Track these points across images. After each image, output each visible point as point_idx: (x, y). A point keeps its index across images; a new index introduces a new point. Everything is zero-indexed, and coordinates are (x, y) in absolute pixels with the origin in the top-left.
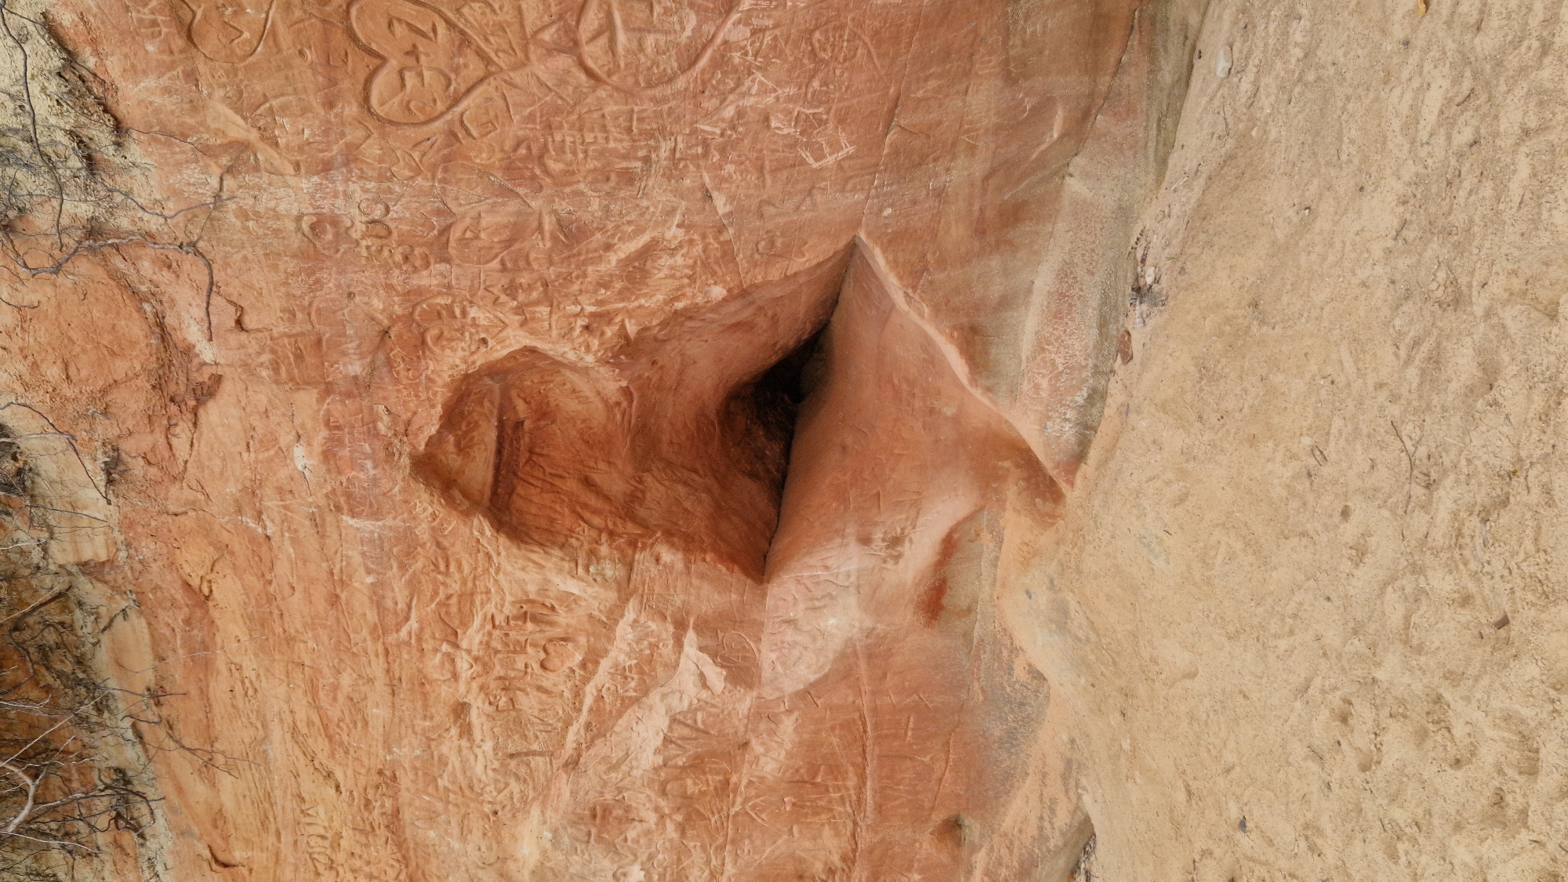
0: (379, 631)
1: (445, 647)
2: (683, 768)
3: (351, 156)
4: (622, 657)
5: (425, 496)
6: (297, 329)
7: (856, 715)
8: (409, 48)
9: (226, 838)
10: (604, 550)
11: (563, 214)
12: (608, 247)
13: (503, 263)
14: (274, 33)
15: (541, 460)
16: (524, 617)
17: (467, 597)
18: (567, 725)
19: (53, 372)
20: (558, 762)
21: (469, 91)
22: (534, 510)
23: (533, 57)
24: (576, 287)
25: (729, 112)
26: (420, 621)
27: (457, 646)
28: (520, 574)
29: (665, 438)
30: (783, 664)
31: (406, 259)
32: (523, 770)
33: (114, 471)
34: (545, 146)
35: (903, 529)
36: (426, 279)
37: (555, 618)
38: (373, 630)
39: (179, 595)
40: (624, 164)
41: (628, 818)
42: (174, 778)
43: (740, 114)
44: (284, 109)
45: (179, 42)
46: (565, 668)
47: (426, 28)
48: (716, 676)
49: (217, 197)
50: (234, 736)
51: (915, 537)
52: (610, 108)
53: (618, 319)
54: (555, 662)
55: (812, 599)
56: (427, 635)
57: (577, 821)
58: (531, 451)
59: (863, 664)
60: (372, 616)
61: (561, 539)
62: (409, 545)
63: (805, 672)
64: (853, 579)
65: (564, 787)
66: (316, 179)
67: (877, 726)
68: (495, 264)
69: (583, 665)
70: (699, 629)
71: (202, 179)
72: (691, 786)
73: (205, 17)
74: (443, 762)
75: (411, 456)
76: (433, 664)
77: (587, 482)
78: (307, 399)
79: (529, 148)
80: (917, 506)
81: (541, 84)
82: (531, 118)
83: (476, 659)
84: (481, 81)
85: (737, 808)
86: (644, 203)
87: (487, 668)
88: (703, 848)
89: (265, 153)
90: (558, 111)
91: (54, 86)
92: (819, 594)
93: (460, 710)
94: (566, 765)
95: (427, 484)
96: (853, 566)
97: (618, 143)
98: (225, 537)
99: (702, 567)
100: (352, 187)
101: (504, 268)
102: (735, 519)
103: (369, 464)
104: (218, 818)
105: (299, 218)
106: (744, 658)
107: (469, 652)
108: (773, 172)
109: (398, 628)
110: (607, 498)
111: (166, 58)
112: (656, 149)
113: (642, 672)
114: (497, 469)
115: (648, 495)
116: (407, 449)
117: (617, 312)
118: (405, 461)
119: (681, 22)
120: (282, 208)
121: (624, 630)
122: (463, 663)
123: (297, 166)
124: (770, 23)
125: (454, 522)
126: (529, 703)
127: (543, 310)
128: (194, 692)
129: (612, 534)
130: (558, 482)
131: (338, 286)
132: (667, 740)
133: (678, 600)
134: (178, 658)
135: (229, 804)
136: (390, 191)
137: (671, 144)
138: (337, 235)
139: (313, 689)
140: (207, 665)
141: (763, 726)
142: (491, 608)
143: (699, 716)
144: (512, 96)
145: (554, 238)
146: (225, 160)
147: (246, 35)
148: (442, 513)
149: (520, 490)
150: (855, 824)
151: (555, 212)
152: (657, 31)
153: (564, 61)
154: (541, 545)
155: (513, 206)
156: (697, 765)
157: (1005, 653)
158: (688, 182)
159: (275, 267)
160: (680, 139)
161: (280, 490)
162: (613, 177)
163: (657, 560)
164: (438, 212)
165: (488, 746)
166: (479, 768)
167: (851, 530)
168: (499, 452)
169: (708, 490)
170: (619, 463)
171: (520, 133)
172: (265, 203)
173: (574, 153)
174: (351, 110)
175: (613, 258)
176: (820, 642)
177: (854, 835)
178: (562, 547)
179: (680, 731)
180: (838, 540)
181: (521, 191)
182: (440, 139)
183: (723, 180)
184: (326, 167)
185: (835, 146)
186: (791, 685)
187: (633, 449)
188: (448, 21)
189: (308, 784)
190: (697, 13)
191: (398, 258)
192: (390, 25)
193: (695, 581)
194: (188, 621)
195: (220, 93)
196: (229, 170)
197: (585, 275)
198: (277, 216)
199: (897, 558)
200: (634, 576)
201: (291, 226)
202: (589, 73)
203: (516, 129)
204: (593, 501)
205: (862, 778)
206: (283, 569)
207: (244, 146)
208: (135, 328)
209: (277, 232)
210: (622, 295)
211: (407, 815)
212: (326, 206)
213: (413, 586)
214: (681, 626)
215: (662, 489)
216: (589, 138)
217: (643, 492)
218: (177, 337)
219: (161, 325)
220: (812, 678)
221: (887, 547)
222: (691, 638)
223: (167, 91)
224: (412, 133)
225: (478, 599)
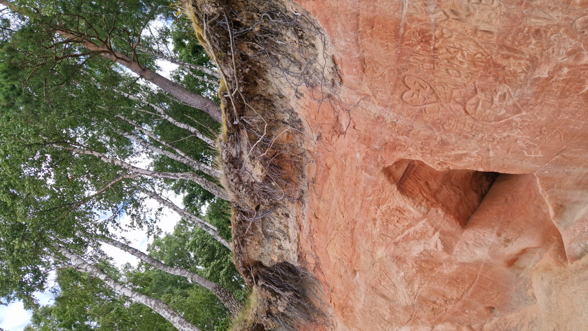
0: (363, 195)
1: (376, 206)
2: (423, 260)
3: (393, 106)
4: (418, 229)
5: (383, 177)
6: (366, 134)
7: (475, 274)
8: (418, 89)
9: (318, 213)
10: (424, 203)
11: (444, 138)
12: (453, 150)
13: (422, 142)
14: (384, 76)
15: (417, 174)
16: (397, 210)
17: (385, 200)
18: (399, 235)
19: (313, 117)
20: (393, 241)
21: (430, 103)
22: (410, 186)
23: (451, 102)
24: (440, 154)
25: (505, 134)
26: (372, 199)
27: (379, 207)
28: (400, 201)
29: (454, 177)
30: (460, 254)
31: (398, 132)
32: (384, 238)
33: (319, 138)
34: (445, 123)
35: (512, 238)
36: (400, 137)
37: (404, 213)
38: (361, 195)
39: (324, 165)
40: (467, 134)
41: (405, 262)
42: (312, 197)
43: (508, 136)
44: (380, 91)
45: (361, 71)
46: (403, 224)
47: (425, 87)
48: (440, 247)
49: (358, 103)
50: (326, 196)
51: (515, 244)
52: (468, 121)
53: (449, 165)
54: (401, 221)
55: (476, 242)
56: (373, 202)
57: (393, 256)
58: (415, 172)
59: (482, 265)
60: (362, 192)
61: (414, 196)
62: (376, 184)
63: (465, 258)
64: (490, 244)
65: (392, 248)
66: (382, 108)
67: (479, 279)
68: (420, 142)
69: (407, 226)
70: (441, 233)
71: (356, 99)
72: (423, 265)
73: (369, 68)
74: (367, 227)
75: (383, 167)
76: (372, 208)
77: (427, 184)
78: (363, 147)
79: (441, 121)
80: (520, 233)
81: (451, 108)
82: (444, 115)
83: (382, 213)
84: (434, 102)
85: (434, 275)
86: (468, 144)
87: (384, 215)
88: (421, 278)
89: (372, 98)
90: (453, 116)
91: (330, 70)
92: (478, 242)
93: (375, 220)
94: (395, 243)
95: (385, 174)
96: (492, 240)
97: (467, 129)
98: (337, 160)
99: (448, 218)
100: (390, 113)
101: (422, 143)
102: (464, 205)
103: (373, 165)
104: (318, 209)
105: (375, 114)
106: (450, 245)
107: (381, 210)
108: (512, 152)
109: (367, 197)
110: (430, 189)
111: (357, 73)
112: (478, 134)
113: (422, 234)
114: (404, 174)
115: (442, 192)
116: (383, 166)
117: (449, 164)
118: (381, 168)
119: (500, 110)
120: (372, 111)
121: (421, 224)
122: (379, 212)
123: (379, 103)
124: (530, 120)
125: (388, 184)
126: (391, 227)
127: (429, 156)
128: (321, 184)
129: (427, 200)
130: (419, 181)
131: (379, 130)
132: (421, 253)
133: (438, 224)
134: (320, 176)
135: (321, 207)
136: (400, 117)
137: (483, 135)
138: (383, 121)
139: (345, 197)
140: (325, 181)
141: (448, 263)
142: (390, 205)
143: (432, 253)
144: (441, 108)
145: (438, 142)
146: (362, 97)
147: (377, 74)
148: (386, 181)
149: (408, 180)
150: (464, 294)
151: (441, 137)
152: (491, 109)
153: (459, 107)
154: (408, 196)
155: (430, 132)
156: (427, 262)
157: (527, 286)
158: (484, 145)
159: (366, 121)
160: (486, 135)
161: (351, 158)
162: (462, 136)
163: (437, 212)
164: (410, 126)
165: (378, 230)
166: (374, 233)
167: (496, 228)
168: (406, 170)
169: (460, 195)
170: (438, 181)
171: (440, 117)
172: (369, 108)
173: (453, 127)
174: (397, 97)
175: (453, 153)
176: (472, 255)
177: (462, 296)
178: (413, 199)
179: (425, 253)
180: (491, 229)
181: (434, 129)
182: (417, 111)
183: (495, 148)
184: (386, 106)
185: (536, 153)
186: (459, 260)
187: (443, 178)
188: (431, 87)
189: (338, 212)
190: (506, 111)
191: (396, 131)
192: (415, 83)
193: (445, 221)
194: (324, 171)
195: (366, 84)
196: (363, 99)
197: (444, 153)
198: (370, 111)
199: (506, 246)
200: (429, 213)
201: (373, 115)
202: (466, 112)
203: (439, 115)
204: (426, 189)
205: (470, 286)
206: (347, 173)
207: (368, 95)
208: (332, 116)
209: (369, 115)
210: (452, 161)
211: (356, 231)
212: (383, 114)
213: (374, 192)
214: (436, 230)
215: (447, 191)
216: (459, 125)
217: (441, 190)
218: (340, 122)
219: (337, 118)
220: (466, 261)
221: (505, 241)
222: (437, 234)
223: (354, 79)
224: (411, 107)
225: (387, 201)
